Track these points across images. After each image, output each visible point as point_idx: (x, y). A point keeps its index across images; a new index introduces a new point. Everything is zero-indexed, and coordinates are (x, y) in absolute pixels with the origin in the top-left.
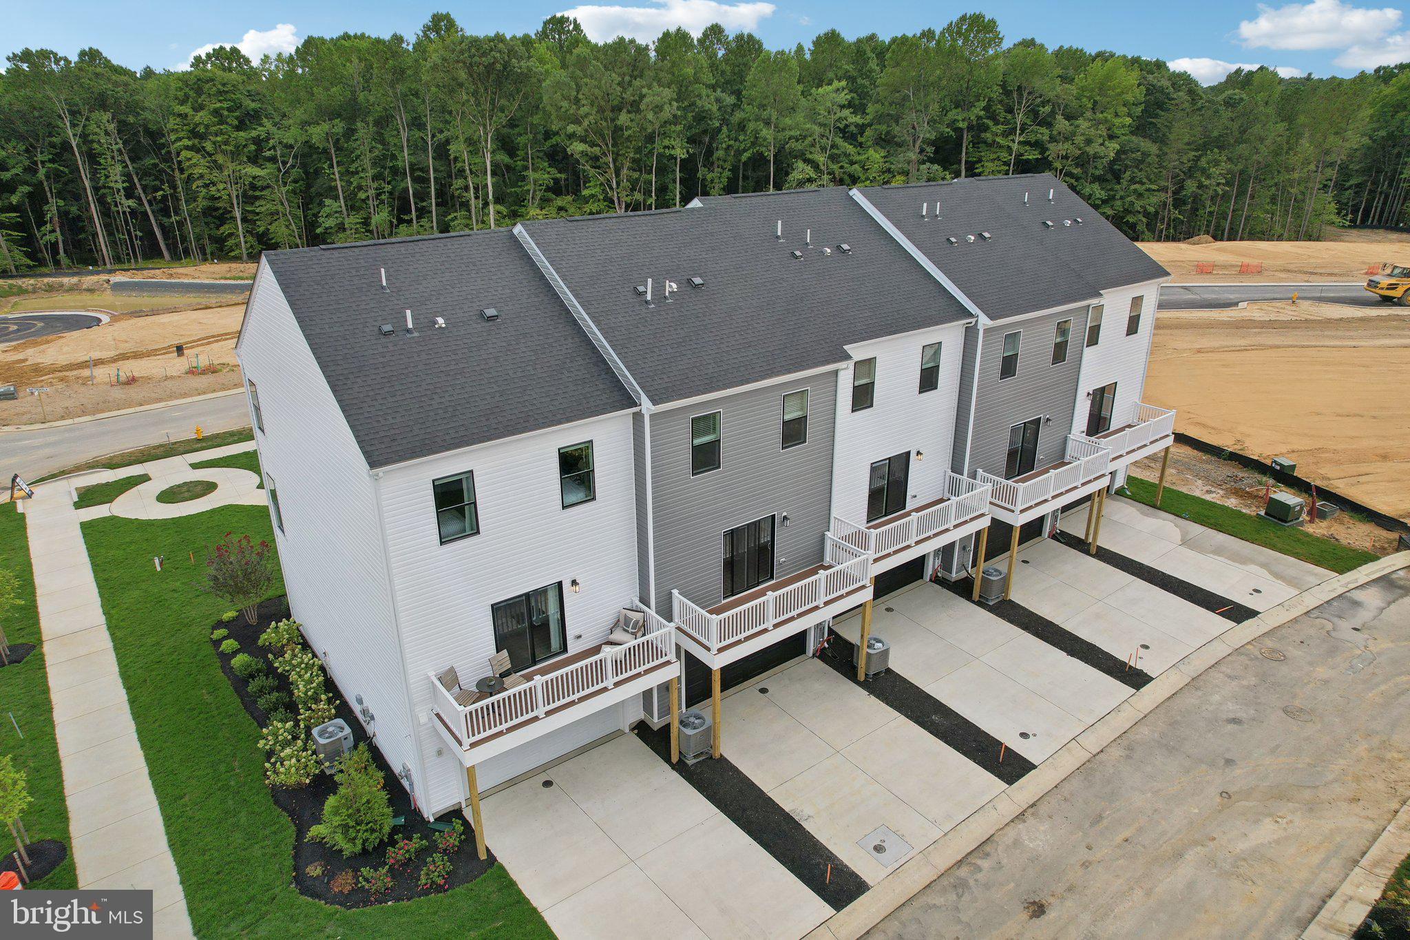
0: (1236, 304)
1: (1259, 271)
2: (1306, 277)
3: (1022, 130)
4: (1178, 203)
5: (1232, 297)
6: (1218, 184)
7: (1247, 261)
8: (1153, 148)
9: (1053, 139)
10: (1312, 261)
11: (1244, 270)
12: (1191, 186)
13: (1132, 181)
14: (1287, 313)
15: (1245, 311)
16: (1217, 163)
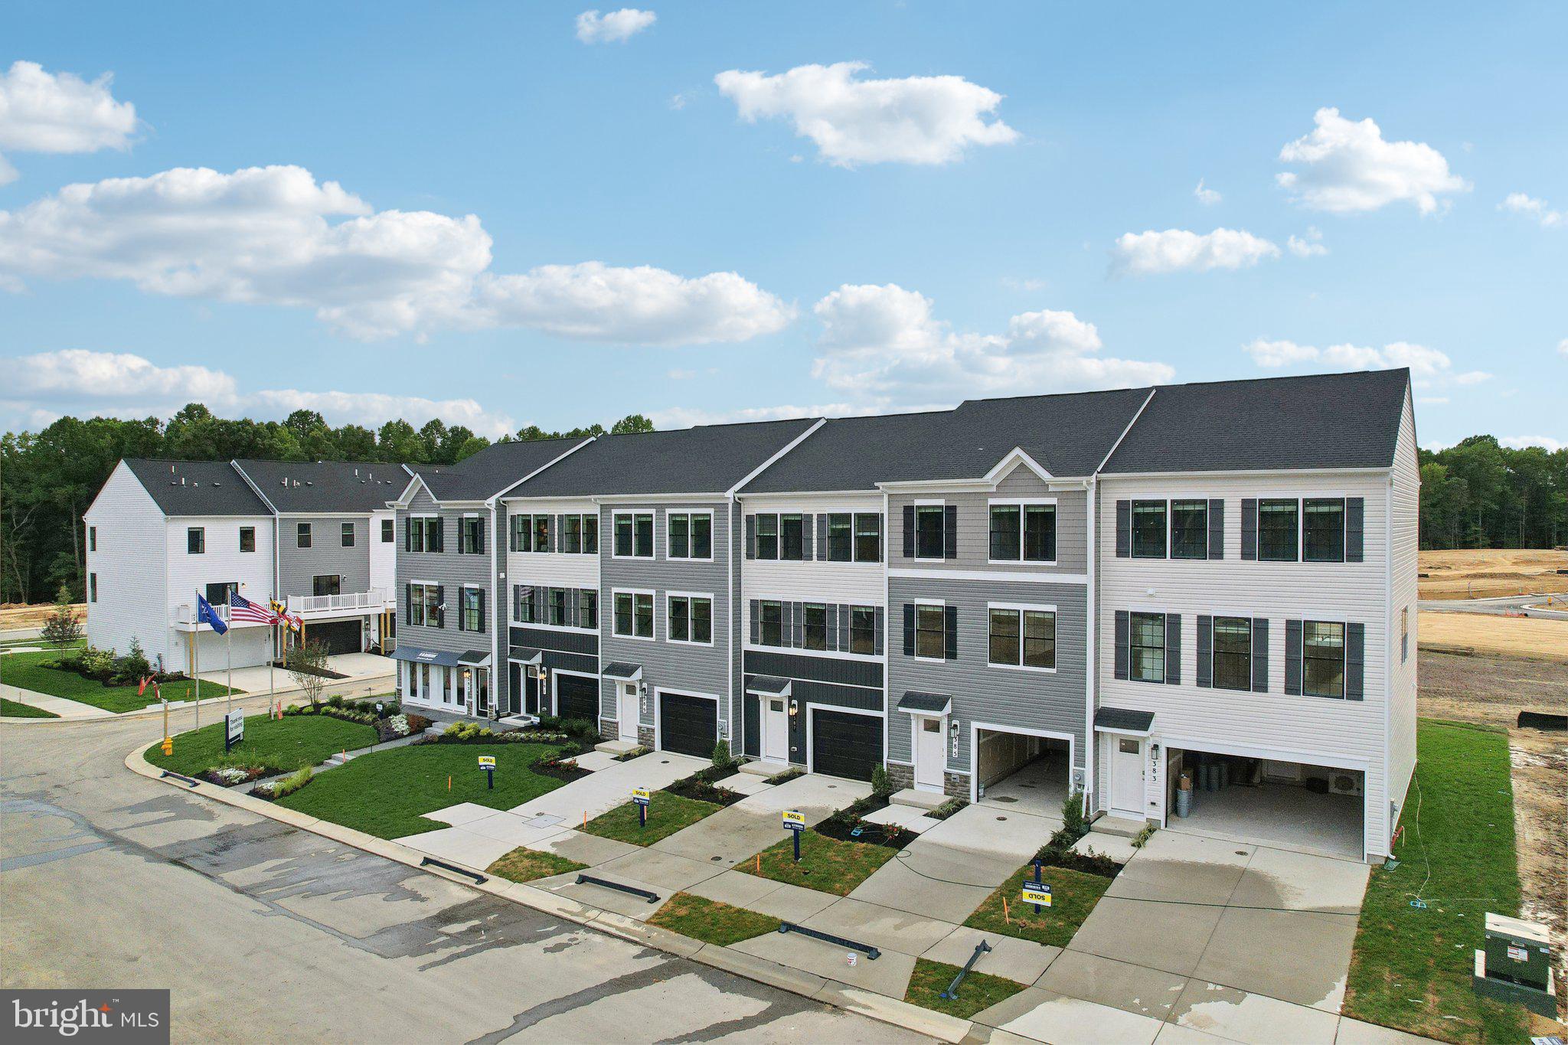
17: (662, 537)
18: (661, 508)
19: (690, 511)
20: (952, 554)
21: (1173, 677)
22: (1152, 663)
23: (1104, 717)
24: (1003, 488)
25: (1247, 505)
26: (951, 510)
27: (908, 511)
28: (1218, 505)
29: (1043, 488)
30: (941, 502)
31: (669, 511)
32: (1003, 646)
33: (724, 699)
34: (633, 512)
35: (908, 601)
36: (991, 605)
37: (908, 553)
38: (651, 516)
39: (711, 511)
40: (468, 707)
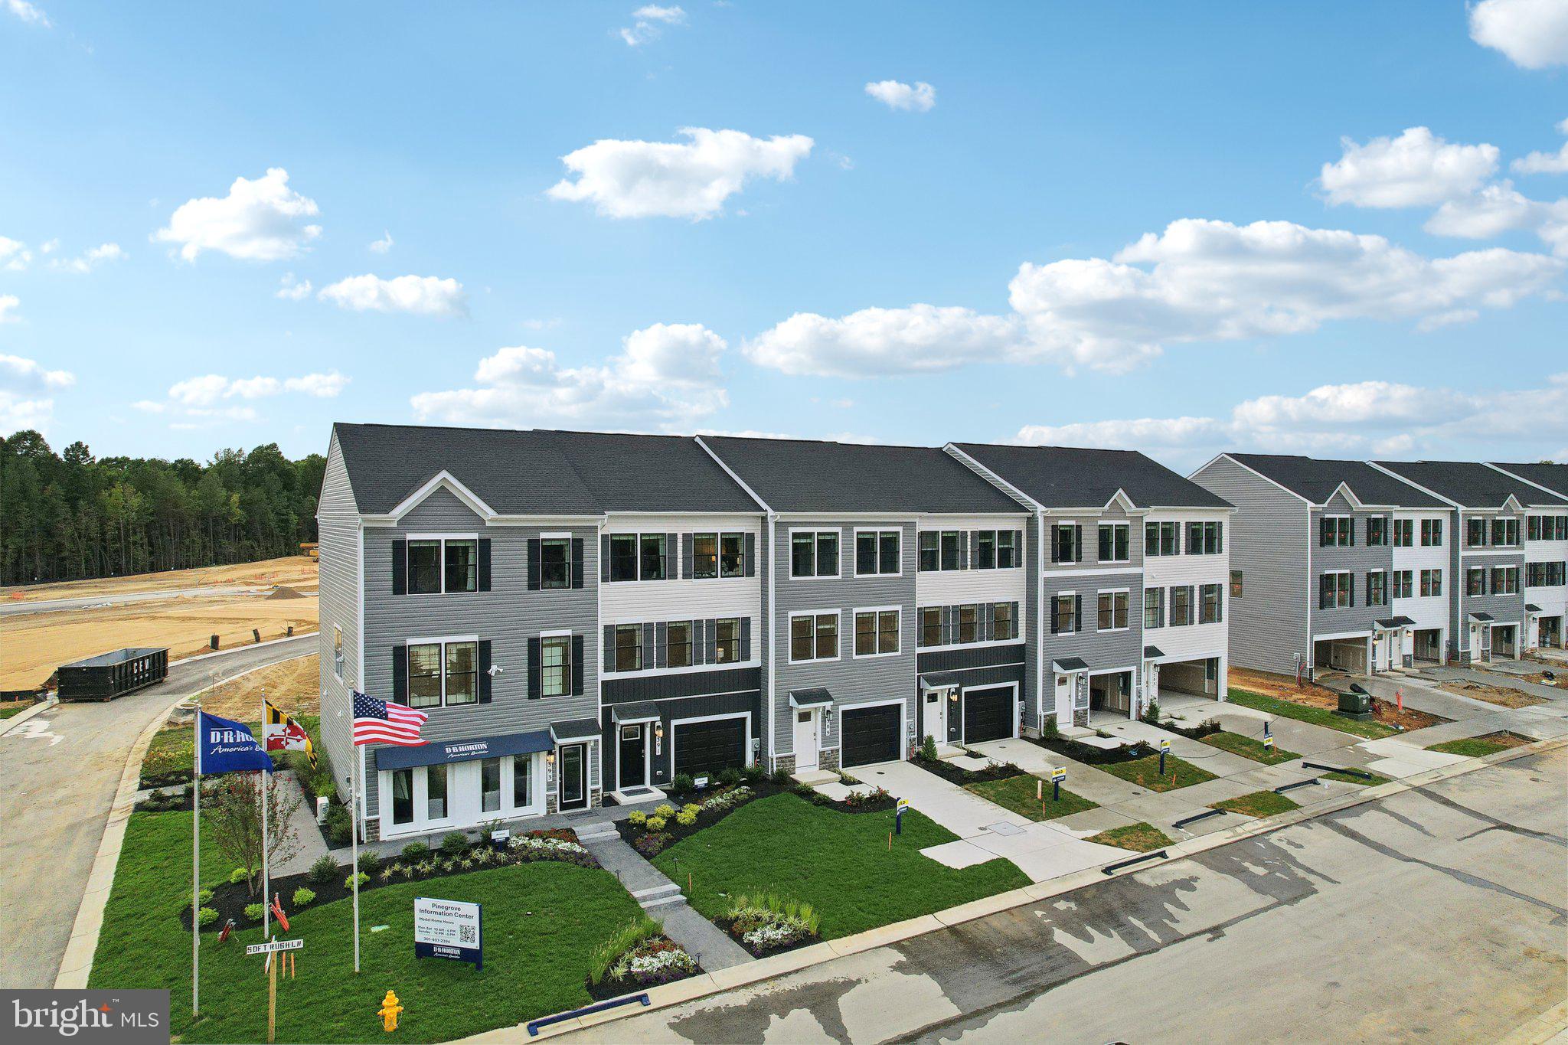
17: (847, 554)
18: (848, 526)
19: (878, 529)
20: (1077, 558)
24: (1106, 515)
25: (1189, 525)
26: (1080, 530)
27: (1054, 527)
28: (1177, 525)
29: (1125, 516)
30: (1073, 523)
31: (857, 529)
32: (1104, 616)
33: (905, 701)
34: (816, 530)
35: (1054, 594)
36: (1099, 591)
37: (1054, 559)
38: (836, 534)
39: (900, 529)
40: (550, 804)
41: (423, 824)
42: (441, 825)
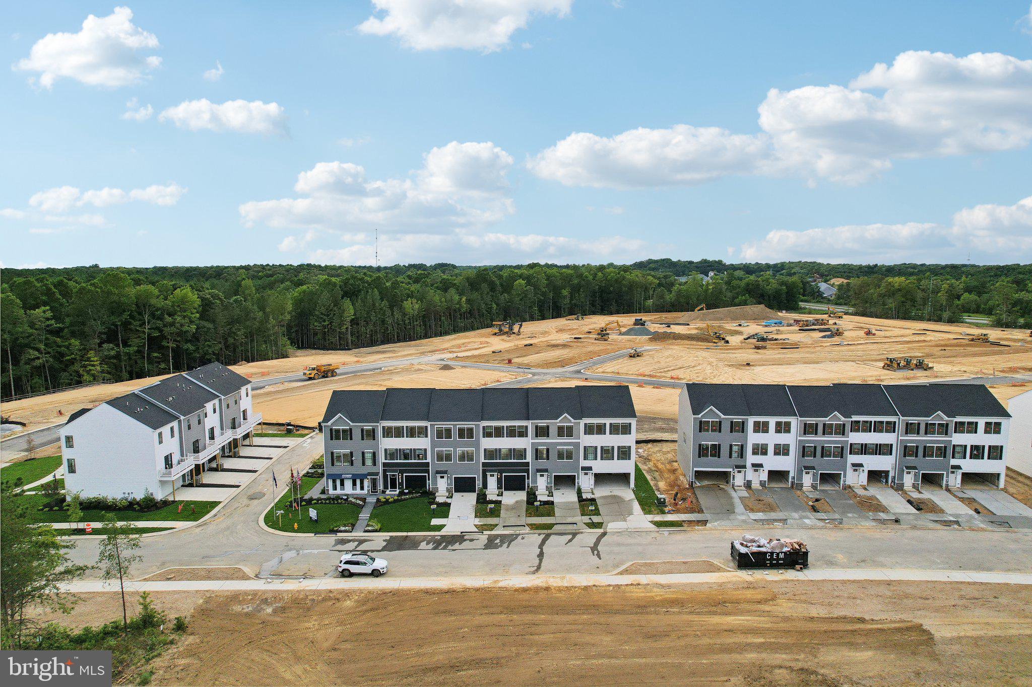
0: (264, 387)
1: (268, 374)
2: (285, 374)
3: (148, 322)
4: (227, 347)
5: (262, 385)
6: (242, 338)
7: (263, 370)
8: (210, 326)
9: (165, 326)
10: (285, 367)
11: (263, 374)
12: (231, 340)
13: (206, 341)
14: (281, 387)
15: (268, 389)
16: (240, 330)
17: (455, 434)
18: (454, 425)
19: (466, 426)
20: (548, 436)
21: (596, 458)
22: (591, 456)
23: (583, 469)
24: (560, 422)
25: (611, 424)
26: (548, 427)
27: (537, 427)
28: (605, 424)
29: (570, 422)
30: (545, 424)
31: (458, 426)
32: (560, 456)
33: (479, 477)
34: (444, 427)
35: (537, 448)
36: (558, 447)
37: (536, 436)
38: (451, 428)
39: (474, 426)
40: (368, 491)
41: (339, 491)
42: (343, 492)
